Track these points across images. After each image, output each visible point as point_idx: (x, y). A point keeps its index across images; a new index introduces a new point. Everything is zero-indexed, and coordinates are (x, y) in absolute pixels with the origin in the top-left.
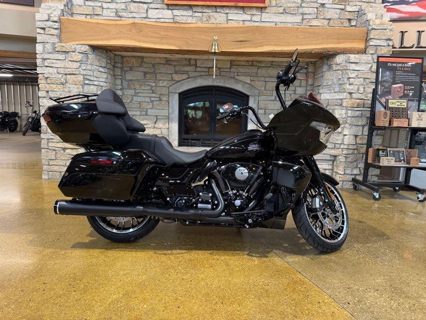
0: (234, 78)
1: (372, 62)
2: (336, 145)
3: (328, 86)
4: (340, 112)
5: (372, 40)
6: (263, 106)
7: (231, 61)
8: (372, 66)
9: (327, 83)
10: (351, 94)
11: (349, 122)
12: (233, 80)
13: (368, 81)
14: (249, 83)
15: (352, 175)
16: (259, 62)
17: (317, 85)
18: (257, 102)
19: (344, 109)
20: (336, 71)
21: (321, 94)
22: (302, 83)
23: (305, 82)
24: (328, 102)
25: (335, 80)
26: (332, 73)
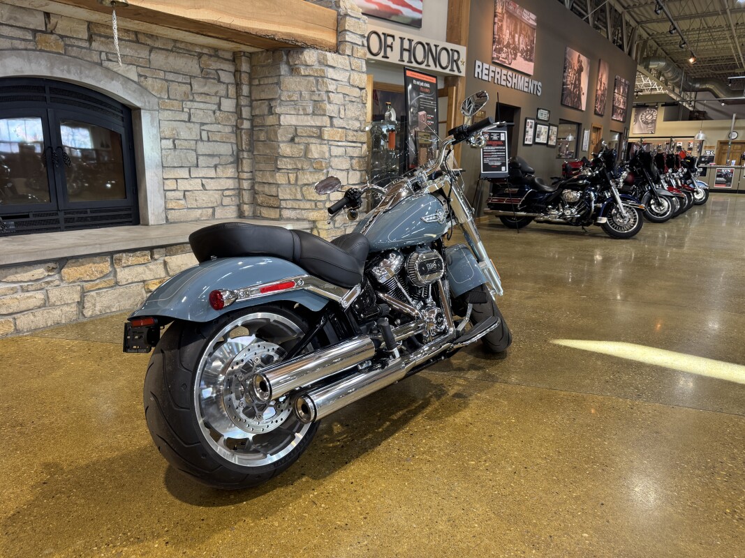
0: (101, 65)
1: (349, 68)
2: (318, 203)
3: (293, 103)
4: (319, 149)
5: (348, 33)
6: (167, 134)
7: (90, 23)
8: (350, 76)
9: (289, 97)
10: (331, 118)
12: (98, 69)
13: (347, 99)
14: (136, 79)
16: (151, 36)
17: (263, 96)
18: (156, 124)
19: (325, 144)
20: (305, 78)
21: (280, 115)
22: (230, 91)
23: (234, 90)
24: (296, 129)
25: (306, 94)
26: (298, 79)
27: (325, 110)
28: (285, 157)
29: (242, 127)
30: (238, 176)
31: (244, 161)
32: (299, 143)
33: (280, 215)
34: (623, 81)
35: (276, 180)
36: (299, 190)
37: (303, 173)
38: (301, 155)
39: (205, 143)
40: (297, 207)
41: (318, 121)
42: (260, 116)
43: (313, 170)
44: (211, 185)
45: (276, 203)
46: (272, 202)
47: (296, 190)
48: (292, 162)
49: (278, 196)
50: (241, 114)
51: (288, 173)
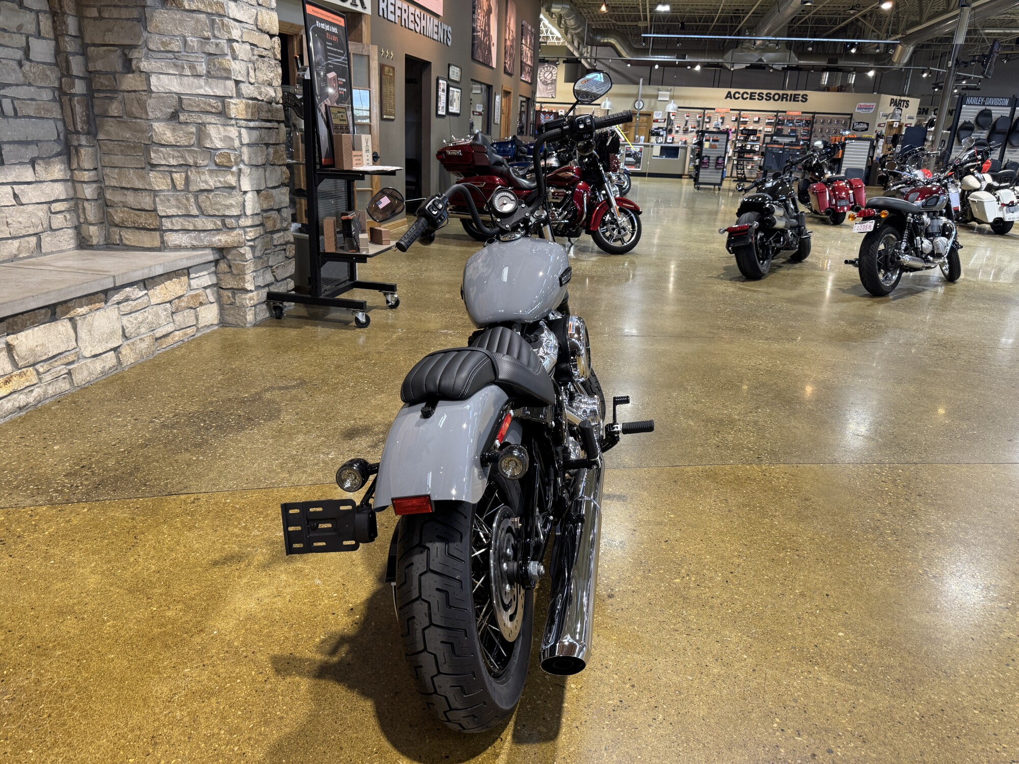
2: (228, 221)
3: (170, 55)
4: (223, 133)
8: (257, 14)
9: (163, 43)
10: (237, 83)
11: (245, 158)
13: (256, 52)
15: (264, 287)
17: (110, 39)
19: (233, 125)
20: (191, 15)
21: (148, 75)
22: (41, 24)
23: (49, 23)
24: (180, 100)
25: (193, 41)
26: (178, 16)
27: (228, 71)
28: (163, 145)
29: (73, 91)
30: (72, 176)
31: (83, 151)
32: (187, 123)
33: (163, 242)
34: (529, 28)
35: (150, 184)
36: (192, 200)
37: (199, 173)
38: (192, 142)
39: (10, 119)
40: (191, 228)
41: (217, 89)
42: (107, 73)
43: (216, 168)
44: (30, 194)
45: (152, 222)
46: (143, 220)
47: (187, 199)
48: (176, 154)
49: (155, 210)
50: (68, 67)
51: (171, 172)
